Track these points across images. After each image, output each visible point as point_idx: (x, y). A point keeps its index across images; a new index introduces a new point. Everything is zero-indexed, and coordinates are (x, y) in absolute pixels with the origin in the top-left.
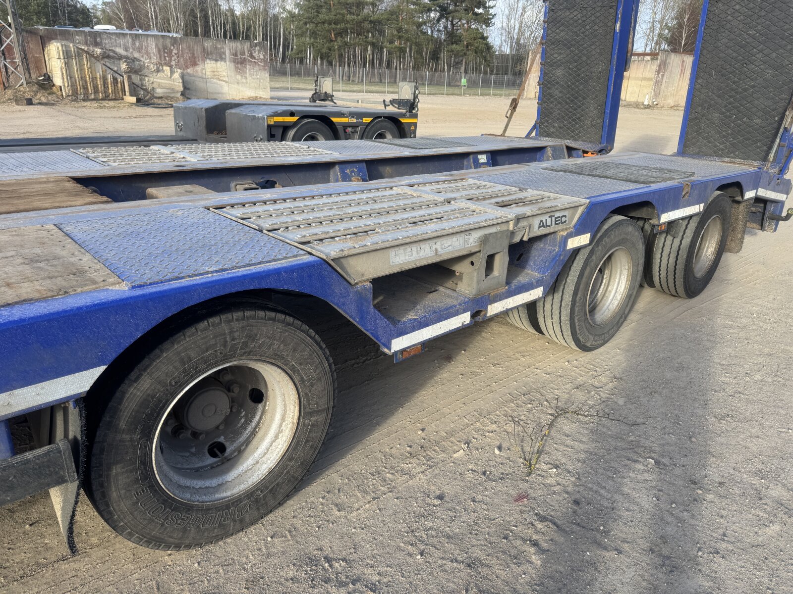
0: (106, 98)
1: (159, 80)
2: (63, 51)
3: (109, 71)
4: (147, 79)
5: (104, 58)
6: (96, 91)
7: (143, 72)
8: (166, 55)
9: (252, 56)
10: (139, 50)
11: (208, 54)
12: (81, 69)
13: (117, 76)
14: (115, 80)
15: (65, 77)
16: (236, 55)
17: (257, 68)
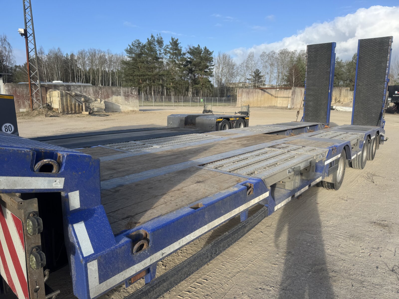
0: (75, 113)
1: (95, 105)
2: (60, 94)
3: (77, 101)
4: (91, 104)
5: (75, 96)
6: (72, 110)
7: (89, 101)
8: (97, 94)
9: (132, 94)
10: (86, 92)
11: (114, 93)
12: (67, 101)
13: (80, 103)
14: (79, 105)
15: (60, 105)
16: (125, 93)
17: (134, 98)
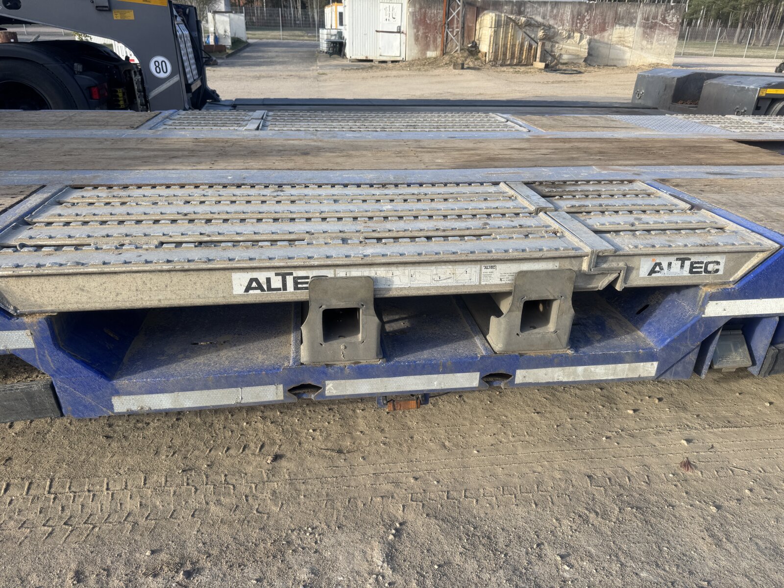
0: (519, 64)
1: (567, 47)
2: (495, 20)
3: (527, 38)
4: (557, 45)
5: (526, 26)
6: (512, 57)
7: (555, 39)
8: (578, 21)
9: (664, 20)
10: (555, 17)
11: (619, 20)
12: (506, 37)
13: (533, 43)
14: (530, 46)
15: (491, 44)
16: (647, 19)
17: (667, 32)
